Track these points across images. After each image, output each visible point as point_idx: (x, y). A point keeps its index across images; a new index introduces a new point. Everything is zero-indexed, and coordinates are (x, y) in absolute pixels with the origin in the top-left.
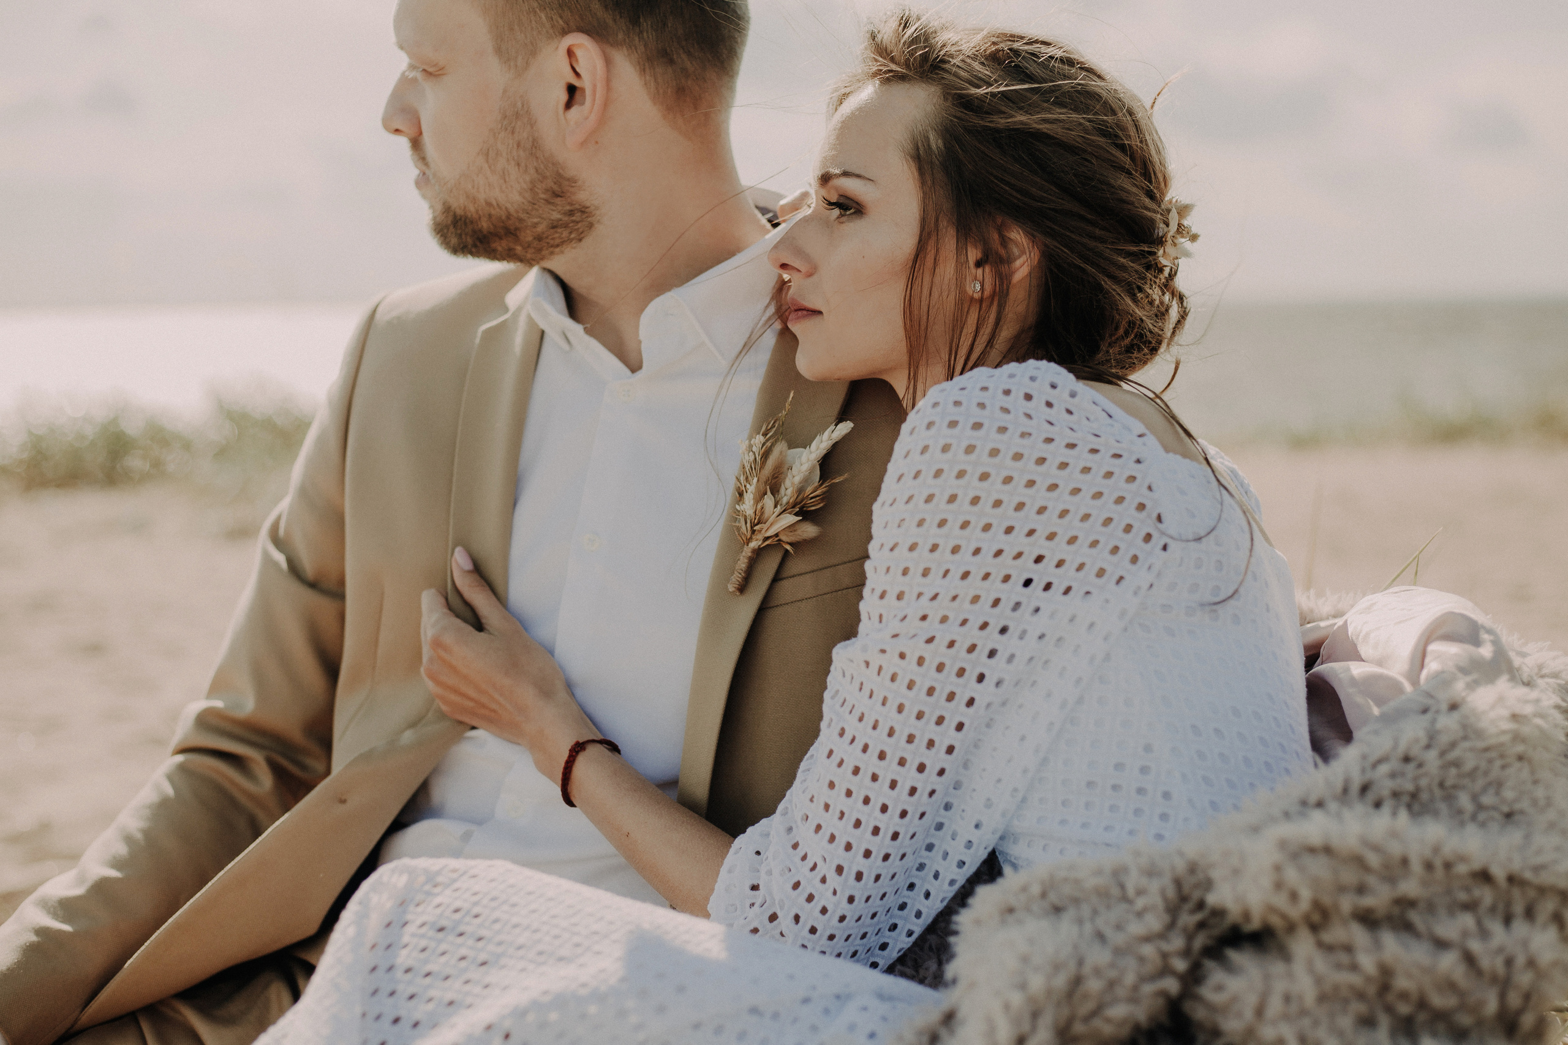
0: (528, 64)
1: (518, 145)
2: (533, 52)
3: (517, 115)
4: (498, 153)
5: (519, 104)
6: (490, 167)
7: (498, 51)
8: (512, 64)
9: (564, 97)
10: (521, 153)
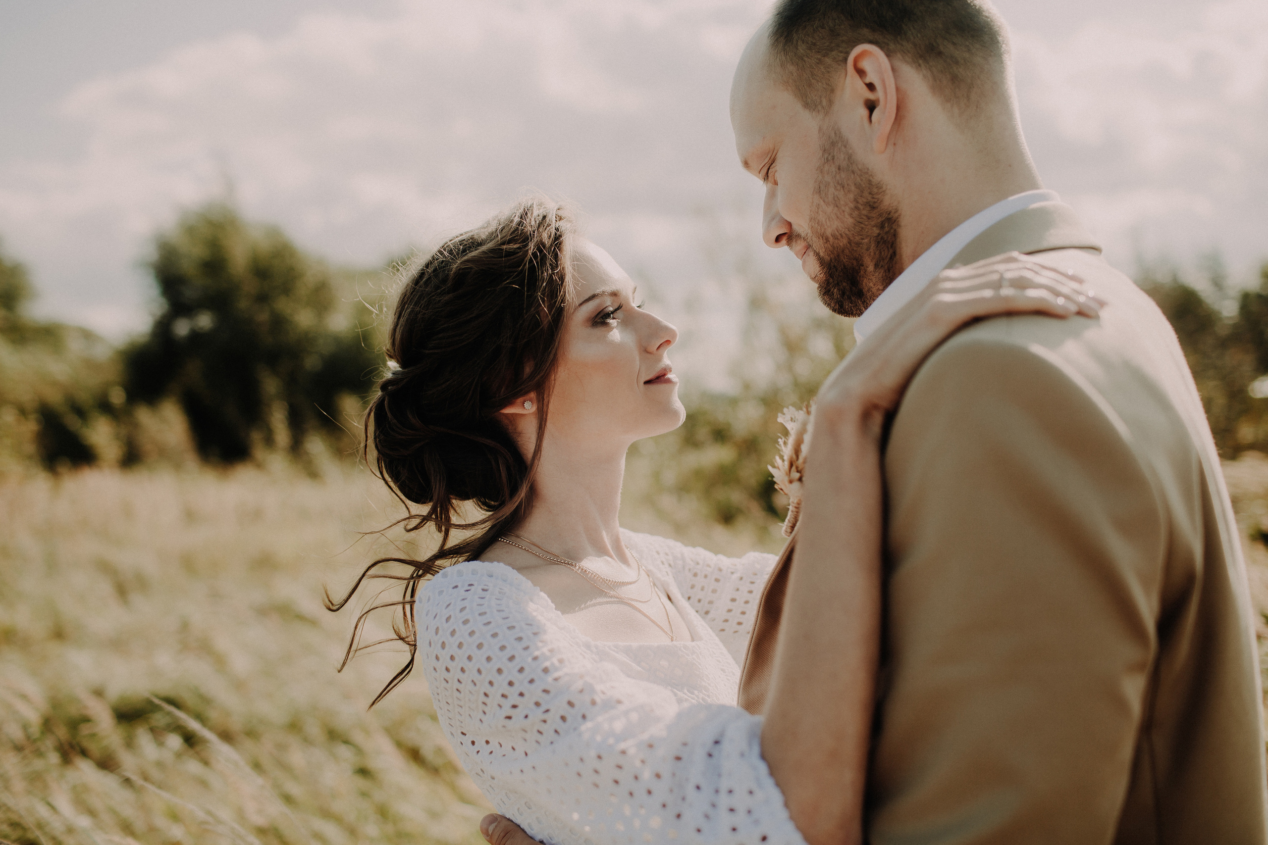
0: (831, 102)
1: (839, 169)
2: (831, 90)
3: (833, 144)
4: (827, 185)
5: (833, 135)
6: (824, 201)
7: (806, 105)
8: (820, 107)
9: (864, 112)
10: (843, 175)
